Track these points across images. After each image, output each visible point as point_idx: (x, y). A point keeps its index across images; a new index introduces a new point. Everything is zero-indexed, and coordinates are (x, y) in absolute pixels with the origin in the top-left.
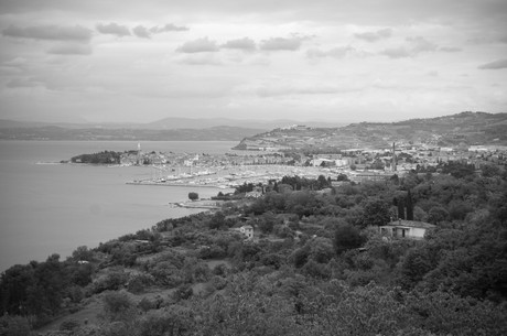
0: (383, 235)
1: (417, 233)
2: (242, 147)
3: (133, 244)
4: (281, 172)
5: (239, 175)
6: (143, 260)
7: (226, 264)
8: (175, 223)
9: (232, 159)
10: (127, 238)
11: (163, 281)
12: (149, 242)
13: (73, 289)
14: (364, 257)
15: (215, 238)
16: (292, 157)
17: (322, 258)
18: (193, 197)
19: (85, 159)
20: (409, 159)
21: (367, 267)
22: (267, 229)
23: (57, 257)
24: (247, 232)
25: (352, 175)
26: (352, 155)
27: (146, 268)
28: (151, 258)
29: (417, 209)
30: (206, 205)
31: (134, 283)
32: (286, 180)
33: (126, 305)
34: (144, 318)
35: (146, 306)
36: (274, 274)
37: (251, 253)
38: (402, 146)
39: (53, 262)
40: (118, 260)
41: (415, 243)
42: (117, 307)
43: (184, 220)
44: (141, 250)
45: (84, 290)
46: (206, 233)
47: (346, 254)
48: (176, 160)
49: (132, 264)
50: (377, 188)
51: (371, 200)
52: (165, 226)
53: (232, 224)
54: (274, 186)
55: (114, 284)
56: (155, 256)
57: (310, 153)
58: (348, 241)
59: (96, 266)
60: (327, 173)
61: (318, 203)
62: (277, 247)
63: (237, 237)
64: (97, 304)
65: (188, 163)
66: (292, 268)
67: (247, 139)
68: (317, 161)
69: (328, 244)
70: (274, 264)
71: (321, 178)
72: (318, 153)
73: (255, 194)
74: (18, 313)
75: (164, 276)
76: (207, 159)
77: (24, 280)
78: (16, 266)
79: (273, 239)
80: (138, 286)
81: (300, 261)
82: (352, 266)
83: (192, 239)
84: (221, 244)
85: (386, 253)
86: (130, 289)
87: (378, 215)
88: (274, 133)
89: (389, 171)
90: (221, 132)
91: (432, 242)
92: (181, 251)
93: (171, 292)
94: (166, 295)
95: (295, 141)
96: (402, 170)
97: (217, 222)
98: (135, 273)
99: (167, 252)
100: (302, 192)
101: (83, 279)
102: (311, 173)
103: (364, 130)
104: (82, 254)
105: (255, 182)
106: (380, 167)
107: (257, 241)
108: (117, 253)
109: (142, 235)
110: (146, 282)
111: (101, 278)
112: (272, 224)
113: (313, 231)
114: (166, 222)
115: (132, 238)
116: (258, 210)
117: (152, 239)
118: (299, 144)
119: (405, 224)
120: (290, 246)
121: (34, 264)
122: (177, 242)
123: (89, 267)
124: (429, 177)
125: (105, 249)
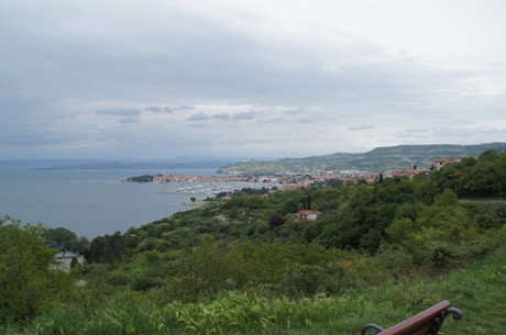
0: (295, 218)
1: (312, 217)
2: (220, 172)
3: (160, 225)
4: (241, 185)
5: (218, 187)
6: (165, 234)
7: (211, 236)
8: (183, 214)
9: (215, 179)
10: (156, 223)
11: (176, 245)
12: (168, 225)
13: (128, 250)
14: (285, 230)
15: (204, 222)
16: (247, 178)
17: (262, 232)
18: (193, 200)
19: (134, 179)
20: (310, 178)
21: (286, 235)
22: (233, 216)
23: (119, 233)
24: (222, 218)
25: (280, 187)
26: (280, 176)
27: (167, 238)
28: (169, 233)
29: (313, 204)
30: (200, 204)
31: (161, 246)
32: (244, 190)
33: (157, 258)
34: (166, 265)
35: (167, 259)
36: (237, 241)
37: (224, 229)
38: (306, 171)
39: (117, 236)
40: (152, 234)
41: (311, 222)
42: (152, 259)
43: (187, 213)
44: (164, 229)
45: (134, 251)
46: (200, 219)
47: (276, 229)
48: (184, 180)
49: (159, 237)
50: (293, 193)
51: (290, 199)
52: (177, 215)
53: (214, 214)
54: (237, 193)
55: (150, 247)
56: (172, 232)
57: (257, 175)
58: (276, 222)
59: (140, 238)
60: (267, 186)
61: (261, 202)
62: (239, 226)
63: (217, 221)
64: (141, 258)
65: (190, 181)
66: (246, 237)
67: (221, 168)
68: (261, 179)
69: (266, 224)
70: (237, 235)
71: (263, 188)
72: (262, 175)
73: (227, 198)
74: (99, 262)
75: (176, 243)
76: (201, 179)
77: (102, 244)
78: (98, 237)
79: (236, 222)
80: (162, 249)
81: (251, 233)
82: (278, 235)
83: (192, 223)
84: (208, 225)
85: (296, 228)
86: (158, 250)
87: (292, 207)
88: (237, 164)
89: (300, 184)
90: (208, 164)
91: (320, 221)
92: (186, 229)
93: (180, 251)
94: (177, 253)
95: (250, 170)
96: (306, 183)
97: (206, 213)
98: (161, 241)
99: (179, 230)
100: (253, 196)
101: (133, 245)
102: (258, 186)
103: (287, 163)
104: (132, 231)
105: (227, 191)
106: (295, 182)
107: (228, 223)
108: (151, 231)
109: (165, 220)
110: (167, 246)
111: (143, 244)
112: (236, 214)
113: (258, 217)
114: (178, 213)
115: (160, 222)
116: (228, 206)
117: (170, 223)
118: (251, 170)
119: (306, 212)
120: (245, 225)
121: (107, 236)
122: (184, 224)
123: (136, 238)
124: (320, 187)
125: (144, 228)
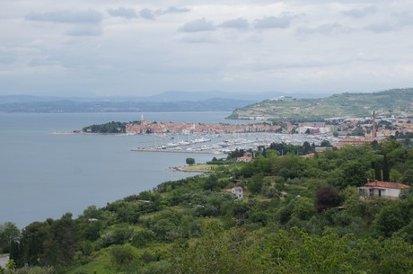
0: (361, 195)
1: (392, 193)
2: (234, 117)
3: (136, 203)
4: (269, 139)
5: (231, 142)
6: (145, 218)
7: (219, 221)
8: (174, 185)
9: (226, 128)
10: (130, 199)
11: (162, 236)
12: (150, 202)
13: (84, 243)
14: (343, 215)
15: (209, 198)
16: (279, 126)
17: (304, 216)
18: (190, 162)
19: (95, 129)
20: (389, 126)
21: (345, 223)
22: (256, 190)
23: (69, 215)
24: (238, 193)
25: (334, 141)
26: (335, 123)
27: (148, 225)
28: (152, 216)
29: (393, 172)
30: (201, 169)
31: (137, 238)
32: (274, 146)
33: (130, 257)
34: (145, 269)
35: (147, 259)
36: (262, 230)
37: (240, 211)
38: (382, 114)
39: (66, 221)
40: (123, 218)
41: (390, 202)
42: (122, 259)
43: (181, 183)
44: (143, 209)
45: (93, 245)
46: (201, 193)
47: (326, 212)
48: (175, 129)
49: (135, 221)
50: (358, 152)
51: (351, 163)
52: (164, 188)
53: (224, 185)
54: (263, 151)
55: (120, 239)
56: (156, 214)
57: (296, 122)
58: (328, 201)
59: (104, 223)
60: (312, 139)
61: (302, 167)
62: (265, 206)
63: (228, 197)
64: (105, 257)
65: (186, 132)
66: (277, 225)
67: (238, 111)
68: (302, 129)
69: (309, 203)
70: (262, 221)
71: (306, 144)
72: (304, 121)
73: (246, 159)
74: (36, 264)
75: (163, 232)
76: (202, 128)
77: (41, 235)
78: (35, 223)
79: (260, 199)
80: (140, 241)
81: (285, 218)
82: (332, 223)
83: (188, 199)
84: (215, 203)
85: (363, 211)
86: (133, 243)
87: (356, 177)
88: (263, 104)
89: (369, 137)
90: (214, 104)
91: (404, 201)
92: (179, 209)
93: (169, 246)
94: (164, 248)
95: (282, 113)
96: (381, 136)
97: (211, 184)
98: (138, 229)
99: (166, 211)
100: (288, 157)
101: (93, 235)
102: (297, 140)
103: (347, 101)
104: (92, 213)
105: (245, 148)
106: (361, 134)
107: (246, 201)
108: (122, 212)
109: (144, 196)
110: (148, 237)
111: (108, 234)
112: (261, 185)
113: (298, 192)
114: (166, 184)
115: (137, 198)
116: (247, 173)
117: (153, 199)
118: (286, 113)
119: (381, 185)
120: (276, 205)
121: (50, 221)
122: (175, 202)
123: (98, 225)
124: (407, 143)
125: (112, 208)
